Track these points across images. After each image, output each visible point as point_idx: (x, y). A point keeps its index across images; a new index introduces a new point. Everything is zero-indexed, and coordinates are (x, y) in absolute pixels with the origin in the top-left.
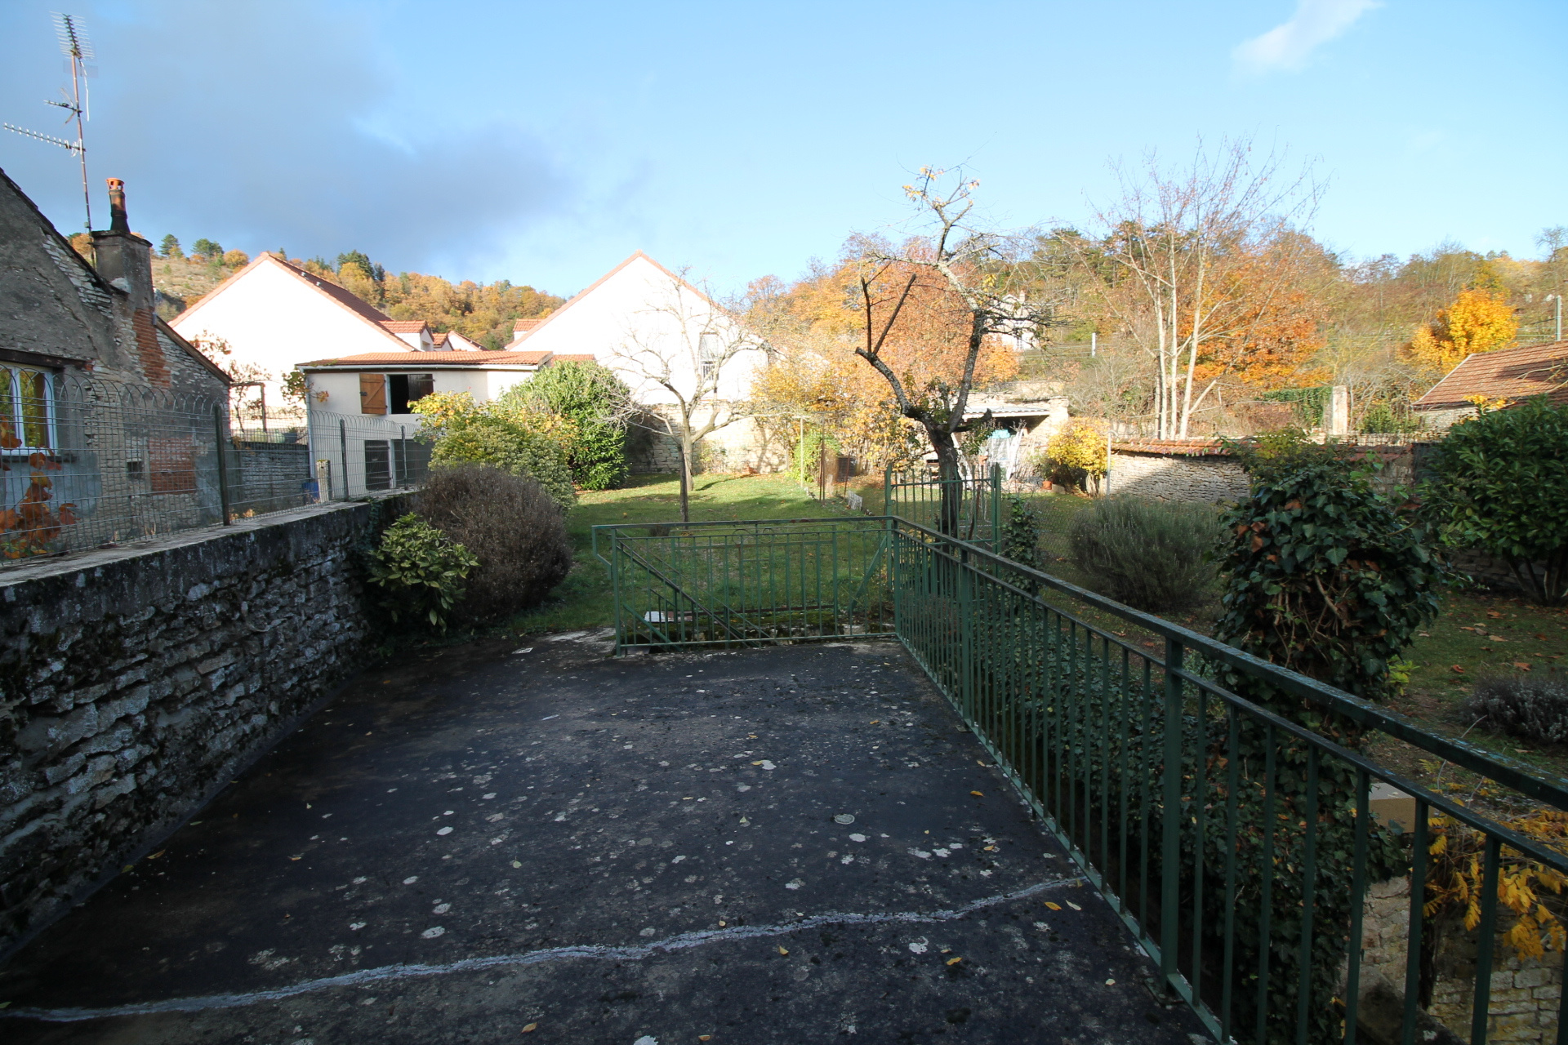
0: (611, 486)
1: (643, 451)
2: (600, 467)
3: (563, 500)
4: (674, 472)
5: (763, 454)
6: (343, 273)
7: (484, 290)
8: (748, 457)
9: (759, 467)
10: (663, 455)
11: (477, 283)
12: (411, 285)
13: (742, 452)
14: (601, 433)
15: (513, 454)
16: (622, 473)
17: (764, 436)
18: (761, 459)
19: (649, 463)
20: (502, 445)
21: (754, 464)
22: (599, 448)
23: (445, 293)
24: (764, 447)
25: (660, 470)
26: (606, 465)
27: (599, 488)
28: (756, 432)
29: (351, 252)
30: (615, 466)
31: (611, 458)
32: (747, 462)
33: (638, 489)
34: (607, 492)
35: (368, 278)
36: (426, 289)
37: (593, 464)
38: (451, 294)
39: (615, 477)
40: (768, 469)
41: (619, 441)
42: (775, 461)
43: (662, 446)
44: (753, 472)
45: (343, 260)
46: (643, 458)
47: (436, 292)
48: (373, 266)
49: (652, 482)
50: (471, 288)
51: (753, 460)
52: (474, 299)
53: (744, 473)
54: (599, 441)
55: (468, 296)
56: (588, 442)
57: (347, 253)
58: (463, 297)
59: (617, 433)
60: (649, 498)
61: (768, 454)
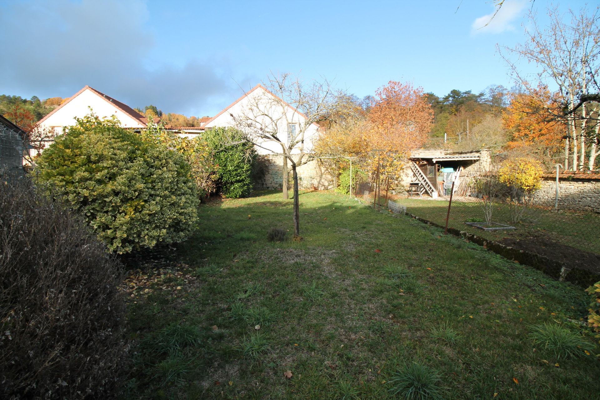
0: (243, 196)
1: (260, 178)
2: (236, 185)
3: (181, 214)
4: (275, 189)
5: (320, 180)
6: (147, 113)
7: (199, 120)
8: (313, 182)
9: (318, 187)
10: (269, 180)
11: (197, 117)
12: (172, 118)
13: (310, 179)
14: (237, 166)
15: (121, 163)
16: (249, 189)
17: (321, 171)
18: (319, 183)
19: (263, 184)
20: (108, 153)
21: (316, 185)
22: (236, 174)
23: (185, 121)
24: (321, 177)
25: (268, 188)
26: (240, 184)
27: (236, 197)
28: (317, 169)
29: (150, 105)
30: (244, 185)
31: (243, 180)
32: (312, 184)
33: (258, 198)
34: (240, 200)
35: (156, 115)
36: (178, 119)
37: (232, 183)
38: (187, 121)
39: (245, 191)
40: (323, 188)
41: (247, 171)
42: (326, 184)
43: (269, 175)
44: (316, 189)
45: (147, 108)
46: (260, 181)
47: (181, 120)
48: (158, 111)
49: (265, 194)
50: (194, 119)
51: (315, 182)
52: (195, 123)
53: (311, 190)
54: (236, 170)
55: (193, 122)
56: (229, 171)
57: (149, 106)
58: (191, 122)
59: (246, 167)
60: (264, 203)
61: (323, 180)
